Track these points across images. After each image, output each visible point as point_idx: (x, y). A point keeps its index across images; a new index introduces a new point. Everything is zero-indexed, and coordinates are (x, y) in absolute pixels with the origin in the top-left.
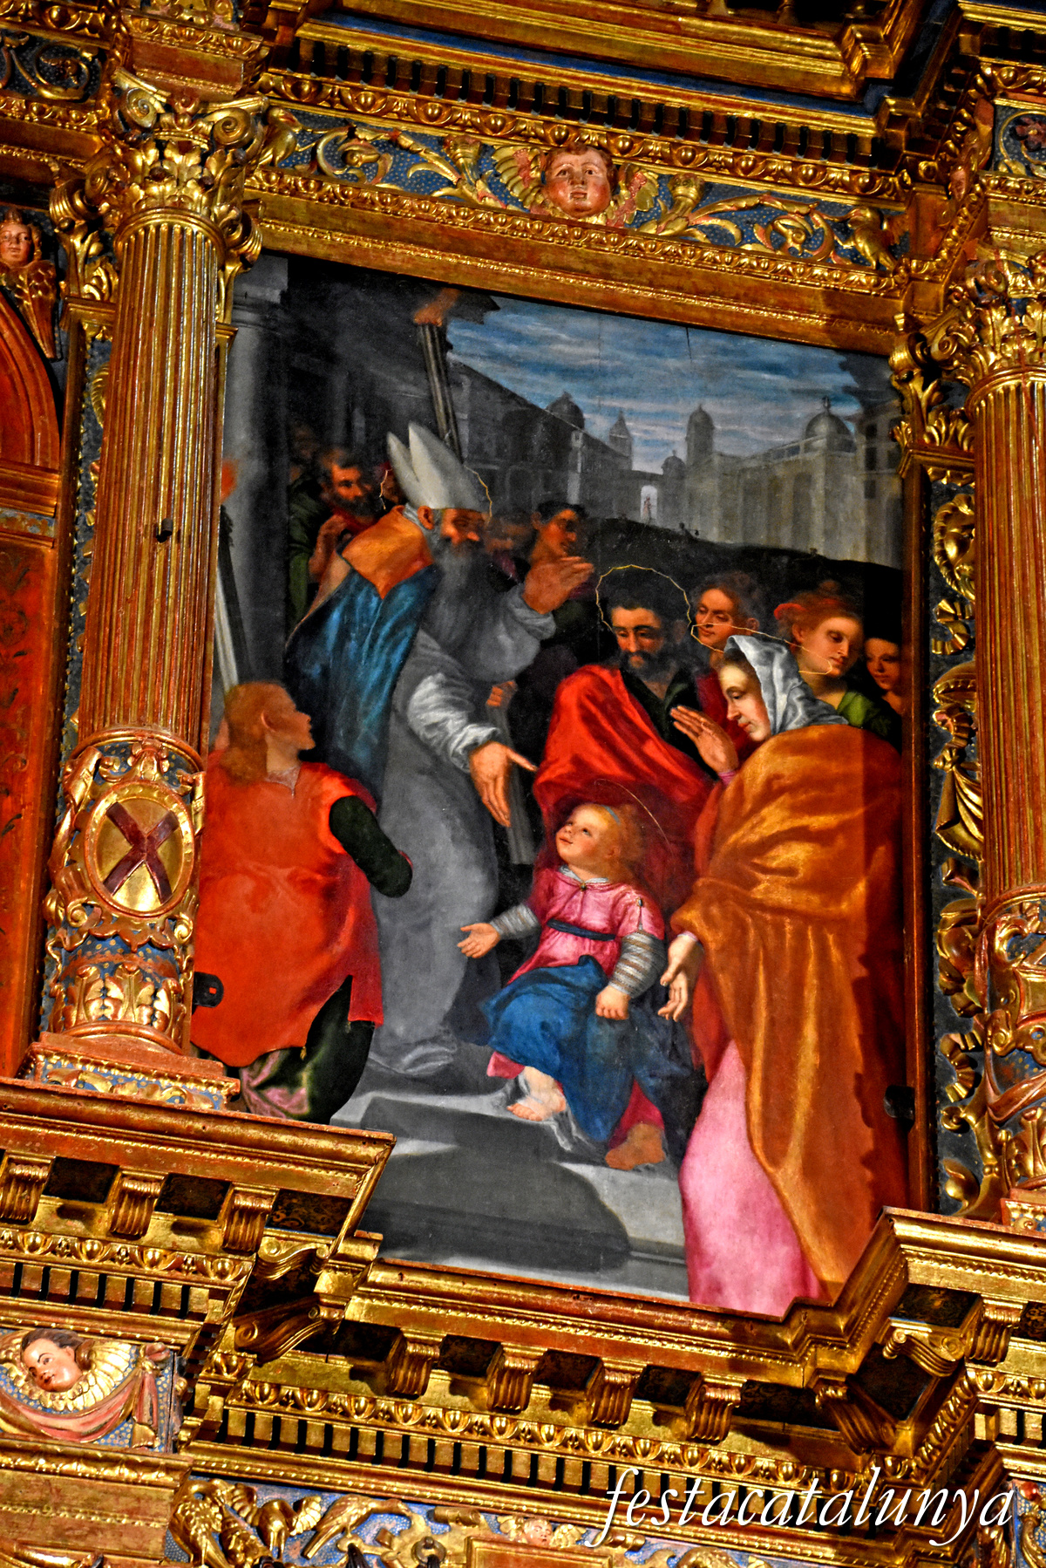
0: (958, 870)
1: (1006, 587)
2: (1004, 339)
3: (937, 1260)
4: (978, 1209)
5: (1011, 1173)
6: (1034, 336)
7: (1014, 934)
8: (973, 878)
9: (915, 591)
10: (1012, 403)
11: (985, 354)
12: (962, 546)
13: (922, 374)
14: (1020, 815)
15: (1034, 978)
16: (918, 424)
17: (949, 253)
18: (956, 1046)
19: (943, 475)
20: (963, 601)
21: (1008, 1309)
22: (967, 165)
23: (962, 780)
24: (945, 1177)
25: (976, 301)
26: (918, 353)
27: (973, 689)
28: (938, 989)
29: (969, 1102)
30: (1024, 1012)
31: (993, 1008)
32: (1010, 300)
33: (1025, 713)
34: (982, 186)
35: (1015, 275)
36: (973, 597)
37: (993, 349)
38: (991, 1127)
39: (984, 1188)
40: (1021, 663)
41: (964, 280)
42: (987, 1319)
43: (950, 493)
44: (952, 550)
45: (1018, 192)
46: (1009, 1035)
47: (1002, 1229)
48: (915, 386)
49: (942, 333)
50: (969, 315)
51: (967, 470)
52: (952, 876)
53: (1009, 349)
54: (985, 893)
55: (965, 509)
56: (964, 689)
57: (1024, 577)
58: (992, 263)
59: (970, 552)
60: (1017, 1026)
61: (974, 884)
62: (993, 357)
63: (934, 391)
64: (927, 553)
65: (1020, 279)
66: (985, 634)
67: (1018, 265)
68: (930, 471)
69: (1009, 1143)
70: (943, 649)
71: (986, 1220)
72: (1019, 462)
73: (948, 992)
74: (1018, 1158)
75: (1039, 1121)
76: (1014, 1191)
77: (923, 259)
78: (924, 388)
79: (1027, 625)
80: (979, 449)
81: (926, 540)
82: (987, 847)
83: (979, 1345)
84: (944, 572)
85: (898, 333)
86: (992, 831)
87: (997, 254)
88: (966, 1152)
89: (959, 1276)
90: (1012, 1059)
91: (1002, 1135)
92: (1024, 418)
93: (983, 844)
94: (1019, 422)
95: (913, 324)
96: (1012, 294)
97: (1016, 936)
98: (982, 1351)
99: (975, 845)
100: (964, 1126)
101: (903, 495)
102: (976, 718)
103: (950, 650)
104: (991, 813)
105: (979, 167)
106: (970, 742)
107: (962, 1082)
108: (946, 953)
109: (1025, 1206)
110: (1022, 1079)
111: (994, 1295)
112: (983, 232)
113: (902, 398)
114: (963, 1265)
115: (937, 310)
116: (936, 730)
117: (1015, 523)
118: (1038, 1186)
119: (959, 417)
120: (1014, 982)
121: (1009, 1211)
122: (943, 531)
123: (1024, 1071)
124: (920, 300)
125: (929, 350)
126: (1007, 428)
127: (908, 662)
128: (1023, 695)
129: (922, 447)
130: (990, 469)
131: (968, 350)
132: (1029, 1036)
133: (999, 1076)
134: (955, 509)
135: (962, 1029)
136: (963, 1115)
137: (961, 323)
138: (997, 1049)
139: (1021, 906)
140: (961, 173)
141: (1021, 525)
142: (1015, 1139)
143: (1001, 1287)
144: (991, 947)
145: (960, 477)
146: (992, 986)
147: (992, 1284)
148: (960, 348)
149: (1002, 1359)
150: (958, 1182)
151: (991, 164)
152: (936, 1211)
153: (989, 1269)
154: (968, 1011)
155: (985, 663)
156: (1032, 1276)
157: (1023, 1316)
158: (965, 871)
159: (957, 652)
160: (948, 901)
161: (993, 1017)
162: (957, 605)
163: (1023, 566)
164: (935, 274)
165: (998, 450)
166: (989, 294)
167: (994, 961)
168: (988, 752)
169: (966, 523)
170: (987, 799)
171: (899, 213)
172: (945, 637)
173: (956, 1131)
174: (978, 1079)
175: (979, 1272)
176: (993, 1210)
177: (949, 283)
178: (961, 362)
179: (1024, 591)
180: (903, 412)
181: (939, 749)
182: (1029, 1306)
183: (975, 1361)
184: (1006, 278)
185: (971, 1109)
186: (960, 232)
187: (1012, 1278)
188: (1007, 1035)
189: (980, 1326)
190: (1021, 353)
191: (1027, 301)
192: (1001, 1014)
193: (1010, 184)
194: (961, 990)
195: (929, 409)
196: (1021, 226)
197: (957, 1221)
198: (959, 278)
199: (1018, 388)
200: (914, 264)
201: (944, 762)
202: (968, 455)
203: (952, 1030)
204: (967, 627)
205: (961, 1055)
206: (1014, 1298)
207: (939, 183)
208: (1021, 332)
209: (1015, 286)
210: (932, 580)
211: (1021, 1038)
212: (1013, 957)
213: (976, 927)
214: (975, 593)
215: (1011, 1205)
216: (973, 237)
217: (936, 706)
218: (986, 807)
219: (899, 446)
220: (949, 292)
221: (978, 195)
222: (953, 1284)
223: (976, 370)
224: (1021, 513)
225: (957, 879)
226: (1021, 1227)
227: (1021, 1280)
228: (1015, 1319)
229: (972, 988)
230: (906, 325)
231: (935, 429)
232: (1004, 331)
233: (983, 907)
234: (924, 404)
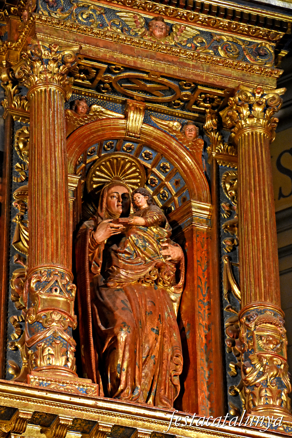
0: (19, 258)
1: (40, 160)
2: (41, 73)
3: (4, 396)
4: (19, 378)
5: (32, 365)
6: (51, 72)
7: (38, 281)
8: (24, 261)
9: (8, 159)
10: (43, 95)
11: (34, 77)
12: (25, 144)
13: (12, 83)
14: (42, 239)
15: (44, 297)
16: (10, 100)
17: (22, 41)
18: (16, 320)
19: (19, 119)
20: (25, 164)
21: (27, 414)
22: (28, 10)
23: (22, 227)
24: (8, 367)
25: (31, 58)
26: (10, 75)
27: (27, 195)
28: (10, 300)
29: (19, 340)
30: (40, 309)
31: (29, 307)
32: (43, 59)
33: (45, 204)
34: (33, 18)
35: (45, 50)
36: (28, 162)
37: (37, 76)
38: (26, 349)
39: (22, 370)
40: (44, 186)
41: (27, 50)
42: (20, 417)
43: (21, 126)
44: (21, 146)
45: (46, 21)
46: (34, 317)
47: (27, 385)
48: (9, 87)
49: (19, 69)
50: (29, 63)
51: (27, 118)
52: (17, 260)
53: (42, 76)
54: (28, 267)
55: (26, 132)
56: (24, 195)
57: (46, 156)
58: (37, 45)
59: (27, 147)
60: (37, 314)
61: (25, 263)
62: (37, 79)
63: (16, 89)
64: (12, 146)
65: (46, 52)
66: (32, 176)
67: (45, 47)
68: (14, 117)
69: (32, 355)
70: (17, 180)
71: (22, 382)
72: (45, 116)
73: (13, 301)
74: (34, 360)
75: (43, 347)
76: (32, 372)
77: (12, 42)
78: (12, 88)
79: (47, 174)
80: (31, 111)
81: (12, 142)
82: (30, 250)
83: (16, 426)
84: (18, 153)
85: (3, 68)
86: (32, 245)
87: (38, 42)
88: (17, 358)
89: (11, 402)
90: (35, 325)
91: (30, 352)
92: (47, 101)
93: (28, 249)
94: (45, 102)
95: (9, 65)
96: (44, 57)
97: (38, 282)
98: (17, 429)
99: (26, 249)
100: (17, 348)
101: (4, 125)
102: (28, 205)
103: (19, 181)
104: (32, 239)
105: (32, 11)
106: (25, 213)
107: (17, 333)
108: (13, 287)
109: (36, 377)
110: (38, 332)
111: (22, 409)
112: (33, 35)
113: (5, 91)
114: (13, 398)
115: (17, 61)
116: (14, 208)
117: (43, 137)
118: (41, 370)
119: (24, 99)
120: (37, 298)
121: (30, 379)
122: (18, 139)
123: (38, 330)
124: (11, 56)
125: (14, 74)
126: (41, 104)
127: (4, 184)
128: (44, 198)
129: (11, 108)
130: (35, 118)
131: (28, 76)
132: (41, 317)
133: (30, 331)
134: (23, 131)
135: (18, 314)
136: (16, 345)
137: (26, 66)
138: (30, 321)
139: (41, 272)
140: (26, 13)
141: (46, 138)
142: (34, 353)
143: (26, 406)
144: (29, 286)
145: (25, 120)
146: (29, 299)
147: (22, 405)
148: (25, 75)
149: (24, 432)
150: (13, 368)
151: (36, 10)
152: (4, 379)
153: (22, 399)
154: (20, 308)
155: (31, 186)
156: (36, 402)
157: (32, 416)
158: (22, 258)
159: (22, 182)
160: (15, 269)
161: (29, 310)
162: (22, 165)
163: (46, 153)
164: (17, 48)
165: (38, 111)
166: (35, 56)
167: (30, 291)
168: (31, 217)
169: (27, 136)
170: (30, 233)
171: (4, 25)
172: (18, 176)
173: (14, 350)
174: (22, 332)
175: (18, 401)
176: (25, 379)
177: (22, 51)
178: (26, 79)
179: (46, 161)
180: (5, 96)
181: (15, 215)
182: (35, 412)
183: (14, 433)
184: (41, 51)
185: (19, 343)
186: (25, 34)
187: (30, 403)
188: (33, 317)
189: (17, 419)
190: (46, 78)
191: (49, 60)
192: (32, 309)
193: (43, 18)
194: (18, 301)
195: (14, 95)
196: (47, 33)
197: (12, 382)
198: (25, 50)
199: (45, 90)
200: (9, 43)
201: (16, 220)
202: (27, 112)
203: (14, 315)
204: (26, 173)
205: (17, 323)
206: (30, 410)
207: (18, 15)
208: (46, 70)
209: (44, 54)
210: (14, 156)
211: (38, 318)
212: (37, 289)
213: (24, 278)
214: (29, 161)
215: (31, 377)
216: (30, 36)
217: (14, 200)
218: (30, 236)
219: (3, 108)
220: (21, 55)
221: (32, 21)
222: (9, 405)
223: (31, 83)
224: (45, 133)
225: (19, 261)
226: (34, 385)
227: (33, 403)
228: (29, 417)
229: (22, 300)
230: (6, 65)
231: (16, 102)
232: (40, 70)
233: (27, 271)
234: (12, 93)
